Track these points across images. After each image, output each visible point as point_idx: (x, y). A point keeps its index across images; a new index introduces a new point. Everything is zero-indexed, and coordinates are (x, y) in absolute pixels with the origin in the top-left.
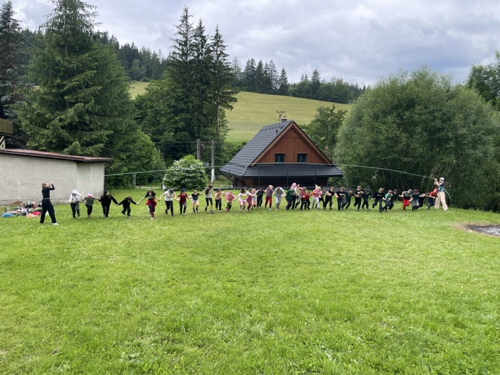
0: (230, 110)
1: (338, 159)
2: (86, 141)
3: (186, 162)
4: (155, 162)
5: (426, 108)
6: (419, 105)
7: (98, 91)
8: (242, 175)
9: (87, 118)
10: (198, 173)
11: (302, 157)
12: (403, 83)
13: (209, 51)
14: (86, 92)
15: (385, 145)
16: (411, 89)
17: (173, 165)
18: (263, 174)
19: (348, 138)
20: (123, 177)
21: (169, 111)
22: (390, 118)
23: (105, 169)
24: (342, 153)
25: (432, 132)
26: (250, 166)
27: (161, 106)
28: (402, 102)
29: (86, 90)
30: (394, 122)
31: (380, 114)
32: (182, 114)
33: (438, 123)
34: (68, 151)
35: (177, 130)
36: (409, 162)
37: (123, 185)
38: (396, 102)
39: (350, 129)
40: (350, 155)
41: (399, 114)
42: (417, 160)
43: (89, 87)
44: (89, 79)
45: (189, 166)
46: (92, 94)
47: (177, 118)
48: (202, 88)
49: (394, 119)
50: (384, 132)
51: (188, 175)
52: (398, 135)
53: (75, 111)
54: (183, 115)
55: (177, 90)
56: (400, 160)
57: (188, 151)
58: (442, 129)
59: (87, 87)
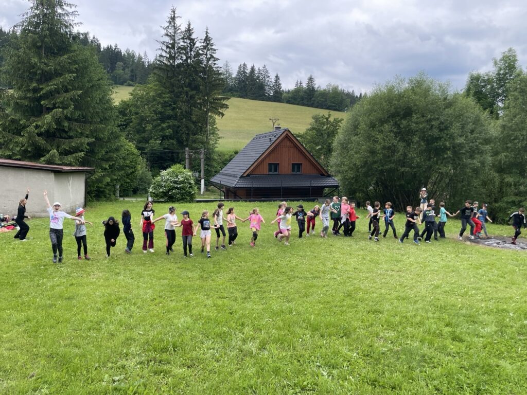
0: (221, 117)
1: (334, 169)
2: (65, 149)
3: (173, 172)
4: (141, 172)
5: (423, 116)
6: (416, 113)
7: (78, 96)
8: (234, 185)
9: (66, 124)
10: (187, 184)
11: (297, 167)
12: (400, 90)
13: (198, 55)
14: (65, 97)
15: (381, 155)
16: (408, 97)
17: (160, 175)
18: (256, 184)
19: (345, 147)
20: (105, 188)
21: (155, 117)
22: (387, 127)
23: (86, 180)
24: (338, 162)
25: (430, 141)
26: (242, 177)
27: (146, 112)
28: (399, 110)
29: (65, 94)
30: (391, 131)
31: (377, 123)
32: (169, 121)
33: (436, 132)
34: (44, 160)
35: (164, 138)
36: (406, 172)
37: (105, 197)
38: (393, 110)
39: (347, 138)
40: (346, 165)
41: (396, 123)
42: (414, 171)
43: (69, 92)
44: (68, 83)
45: (177, 176)
46: (71, 99)
47: (164, 125)
48: (191, 93)
49: (391, 128)
50: (381, 141)
51: (176, 186)
52: (395, 144)
53: (53, 117)
54: (171, 122)
55: (164, 96)
56: (398, 171)
57: (176, 160)
58: (440, 138)
59: (66, 91)
